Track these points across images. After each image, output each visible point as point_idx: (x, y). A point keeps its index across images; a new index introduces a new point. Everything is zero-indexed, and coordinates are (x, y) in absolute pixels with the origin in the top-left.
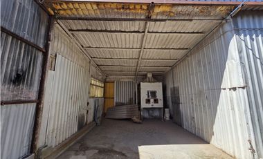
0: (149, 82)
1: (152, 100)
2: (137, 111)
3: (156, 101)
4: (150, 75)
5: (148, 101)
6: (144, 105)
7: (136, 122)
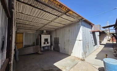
0: (45, 34)
1: (46, 43)
2: (40, 48)
3: (48, 43)
4: (45, 31)
5: (45, 43)
6: (43, 45)
7: (40, 54)
